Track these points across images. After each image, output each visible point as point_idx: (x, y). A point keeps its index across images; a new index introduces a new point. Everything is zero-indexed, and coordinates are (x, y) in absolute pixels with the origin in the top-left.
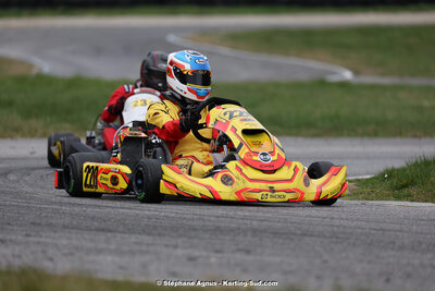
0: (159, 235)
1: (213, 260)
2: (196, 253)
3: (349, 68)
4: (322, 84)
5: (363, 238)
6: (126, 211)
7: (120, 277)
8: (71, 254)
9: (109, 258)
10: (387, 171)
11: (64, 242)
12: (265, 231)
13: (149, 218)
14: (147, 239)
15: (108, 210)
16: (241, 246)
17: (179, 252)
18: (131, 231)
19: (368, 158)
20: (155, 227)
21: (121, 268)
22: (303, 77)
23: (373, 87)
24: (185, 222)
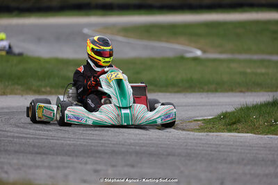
0: (76, 156)
2: (99, 167)
3: (199, 49)
4: (182, 59)
6: (55, 141)
8: (20, 169)
9: (43, 171)
10: (223, 114)
11: (15, 161)
12: (144, 153)
13: (70, 145)
14: (69, 159)
15: (44, 140)
16: (128, 163)
17: (89, 167)
18: (57, 154)
19: (211, 106)
20: (73, 152)
21: (51, 177)
22: (170, 54)
23: (214, 60)
24: (93, 147)
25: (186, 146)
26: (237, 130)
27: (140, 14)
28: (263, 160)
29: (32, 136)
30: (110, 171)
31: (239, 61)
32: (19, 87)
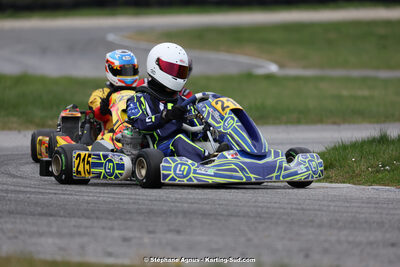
0: (97, 218)
2: (129, 234)
3: (276, 62)
4: (249, 76)
5: (284, 217)
6: (66, 197)
7: (59, 258)
8: (16, 237)
9: (50, 240)
11: (9, 226)
12: (195, 213)
13: (88, 203)
14: (86, 222)
15: (51, 196)
16: (172, 227)
17: (116, 234)
18: (71, 215)
20: (93, 212)
21: (61, 249)
22: (233, 70)
23: (296, 79)
24: (121, 205)
25: (255, 202)
26: (329, 179)
27: (190, 13)
28: (366, 222)
29: (33, 190)
30: (147, 240)
31: (331, 80)
32: (15, 119)
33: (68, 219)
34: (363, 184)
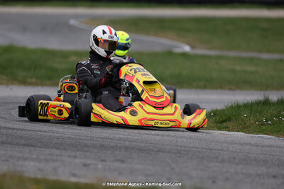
0: (65, 149)
1: (100, 166)
2: (88, 162)
3: (189, 44)
4: (170, 54)
5: (198, 154)
7: (39, 176)
8: (8, 160)
9: (32, 164)
10: (213, 111)
11: (3, 152)
12: (133, 148)
13: (58, 138)
14: (56, 152)
15: (31, 132)
16: (117, 158)
17: (78, 161)
18: (46, 146)
20: (62, 145)
21: (39, 170)
24: (81, 141)
25: (176, 142)
26: (227, 129)
28: (255, 160)
31: (228, 58)
33: (43, 149)
34: (252, 133)
